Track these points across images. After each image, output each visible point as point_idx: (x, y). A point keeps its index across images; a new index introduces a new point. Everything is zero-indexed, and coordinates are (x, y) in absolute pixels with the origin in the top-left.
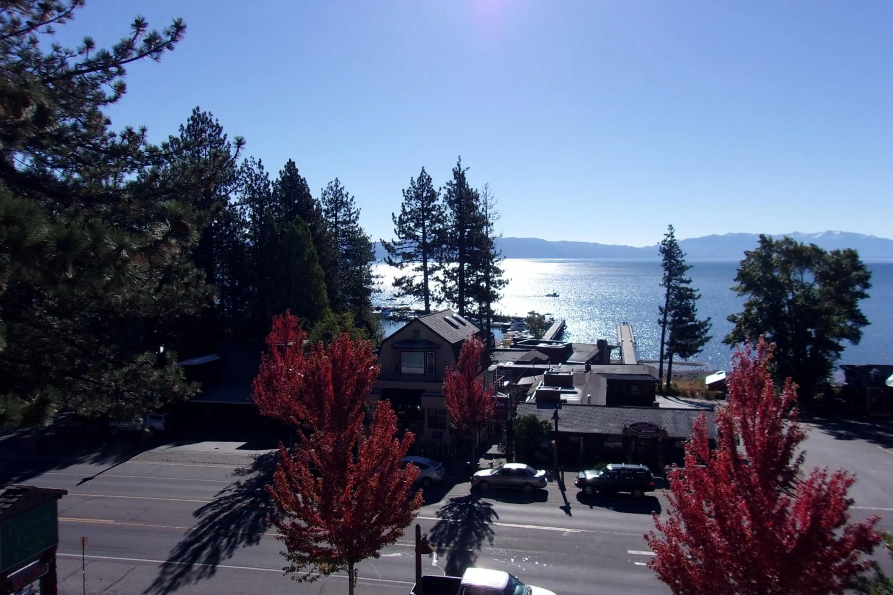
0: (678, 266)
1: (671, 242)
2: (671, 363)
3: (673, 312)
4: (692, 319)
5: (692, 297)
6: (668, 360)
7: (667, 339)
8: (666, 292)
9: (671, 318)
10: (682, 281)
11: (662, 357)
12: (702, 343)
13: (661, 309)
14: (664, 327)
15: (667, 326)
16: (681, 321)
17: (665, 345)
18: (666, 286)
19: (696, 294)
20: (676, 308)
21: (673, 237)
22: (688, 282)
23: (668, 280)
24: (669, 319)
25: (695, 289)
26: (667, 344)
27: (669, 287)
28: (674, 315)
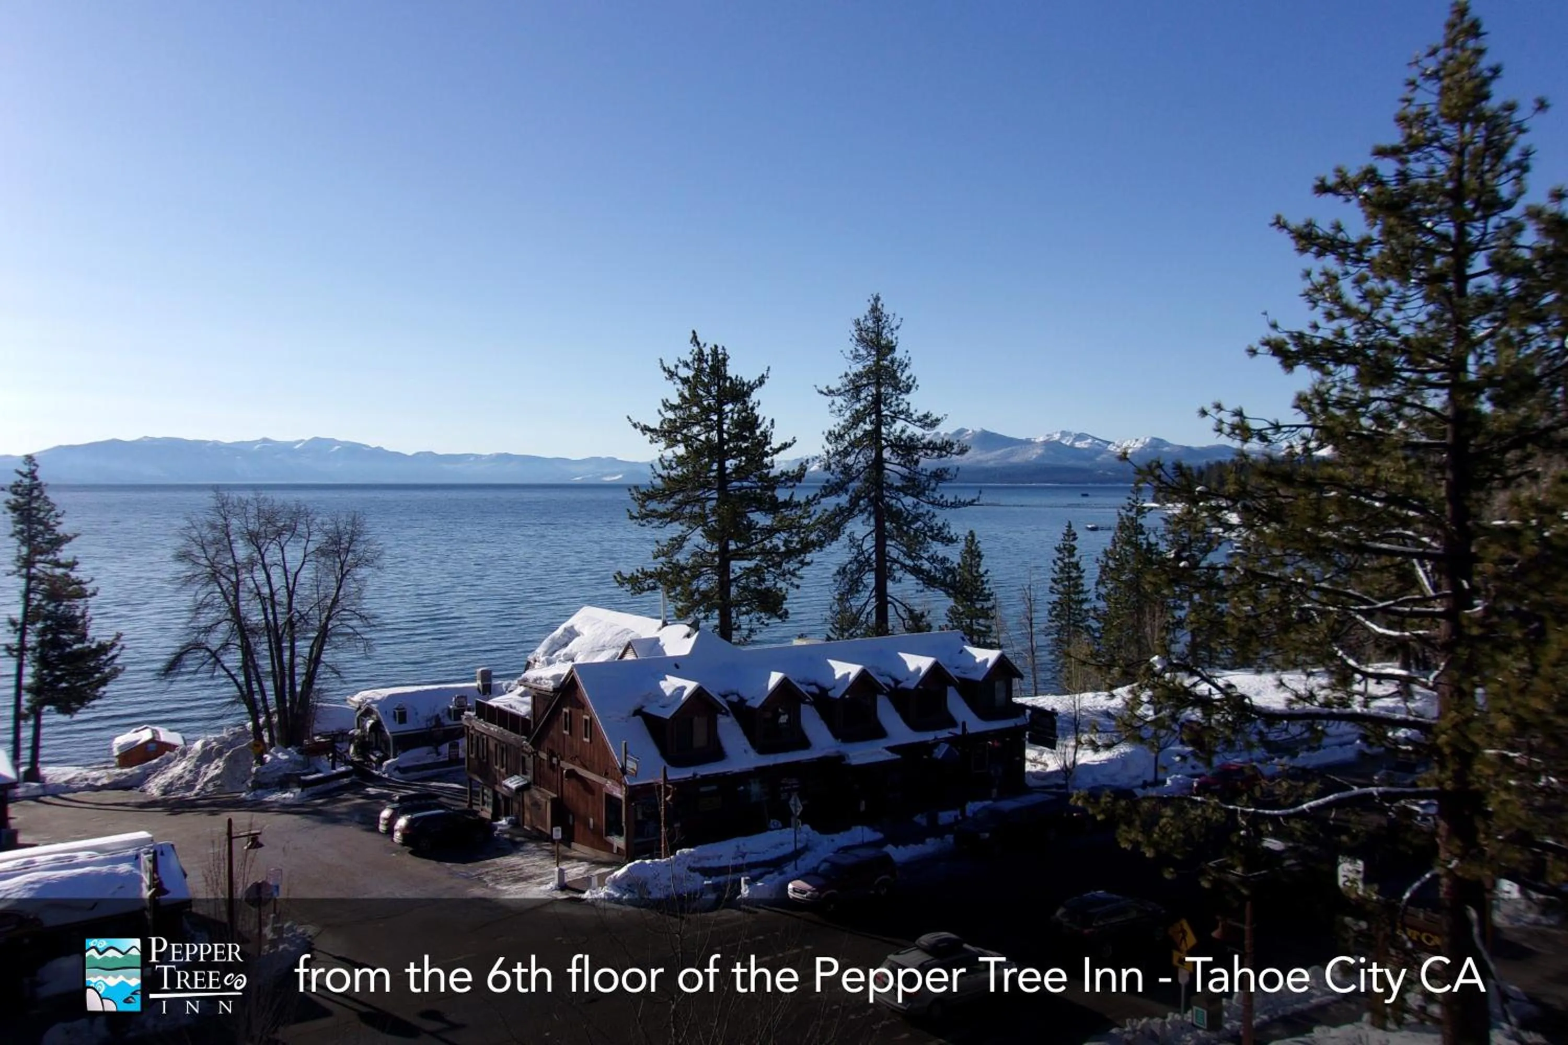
0: (47, 537)
1: (31, 489)
2: (37, 727)
3: (39, 625)
4: (83, 637)
5: (82, 594)
6: (31, 722)
7: (27, 681)
8: (23, 588)
9: (35, 639)
10: (57, 564)
11: (18, 717)
12: (104, 681)
13: (13, 623)
14: (20, 658)
15: (28, 657)
16: (57, 644)
17: (23, 692)
18: (22, 576)
19: (90, 588)
20: (46, 618)
21: (35, 478)
22: (72, 565)
23: (28, 563)
24: (32, 639)
25: (85, 580)
26: (30, 690)
27: (30, 578)
28: (42, 633)
